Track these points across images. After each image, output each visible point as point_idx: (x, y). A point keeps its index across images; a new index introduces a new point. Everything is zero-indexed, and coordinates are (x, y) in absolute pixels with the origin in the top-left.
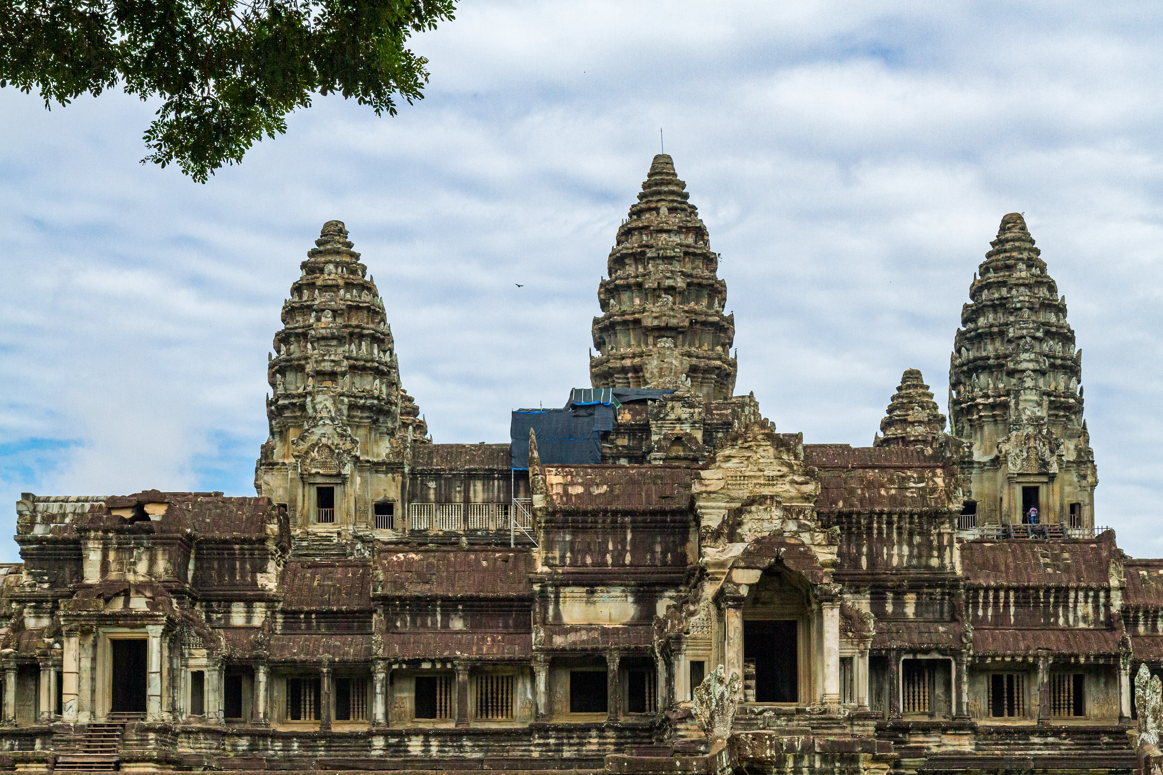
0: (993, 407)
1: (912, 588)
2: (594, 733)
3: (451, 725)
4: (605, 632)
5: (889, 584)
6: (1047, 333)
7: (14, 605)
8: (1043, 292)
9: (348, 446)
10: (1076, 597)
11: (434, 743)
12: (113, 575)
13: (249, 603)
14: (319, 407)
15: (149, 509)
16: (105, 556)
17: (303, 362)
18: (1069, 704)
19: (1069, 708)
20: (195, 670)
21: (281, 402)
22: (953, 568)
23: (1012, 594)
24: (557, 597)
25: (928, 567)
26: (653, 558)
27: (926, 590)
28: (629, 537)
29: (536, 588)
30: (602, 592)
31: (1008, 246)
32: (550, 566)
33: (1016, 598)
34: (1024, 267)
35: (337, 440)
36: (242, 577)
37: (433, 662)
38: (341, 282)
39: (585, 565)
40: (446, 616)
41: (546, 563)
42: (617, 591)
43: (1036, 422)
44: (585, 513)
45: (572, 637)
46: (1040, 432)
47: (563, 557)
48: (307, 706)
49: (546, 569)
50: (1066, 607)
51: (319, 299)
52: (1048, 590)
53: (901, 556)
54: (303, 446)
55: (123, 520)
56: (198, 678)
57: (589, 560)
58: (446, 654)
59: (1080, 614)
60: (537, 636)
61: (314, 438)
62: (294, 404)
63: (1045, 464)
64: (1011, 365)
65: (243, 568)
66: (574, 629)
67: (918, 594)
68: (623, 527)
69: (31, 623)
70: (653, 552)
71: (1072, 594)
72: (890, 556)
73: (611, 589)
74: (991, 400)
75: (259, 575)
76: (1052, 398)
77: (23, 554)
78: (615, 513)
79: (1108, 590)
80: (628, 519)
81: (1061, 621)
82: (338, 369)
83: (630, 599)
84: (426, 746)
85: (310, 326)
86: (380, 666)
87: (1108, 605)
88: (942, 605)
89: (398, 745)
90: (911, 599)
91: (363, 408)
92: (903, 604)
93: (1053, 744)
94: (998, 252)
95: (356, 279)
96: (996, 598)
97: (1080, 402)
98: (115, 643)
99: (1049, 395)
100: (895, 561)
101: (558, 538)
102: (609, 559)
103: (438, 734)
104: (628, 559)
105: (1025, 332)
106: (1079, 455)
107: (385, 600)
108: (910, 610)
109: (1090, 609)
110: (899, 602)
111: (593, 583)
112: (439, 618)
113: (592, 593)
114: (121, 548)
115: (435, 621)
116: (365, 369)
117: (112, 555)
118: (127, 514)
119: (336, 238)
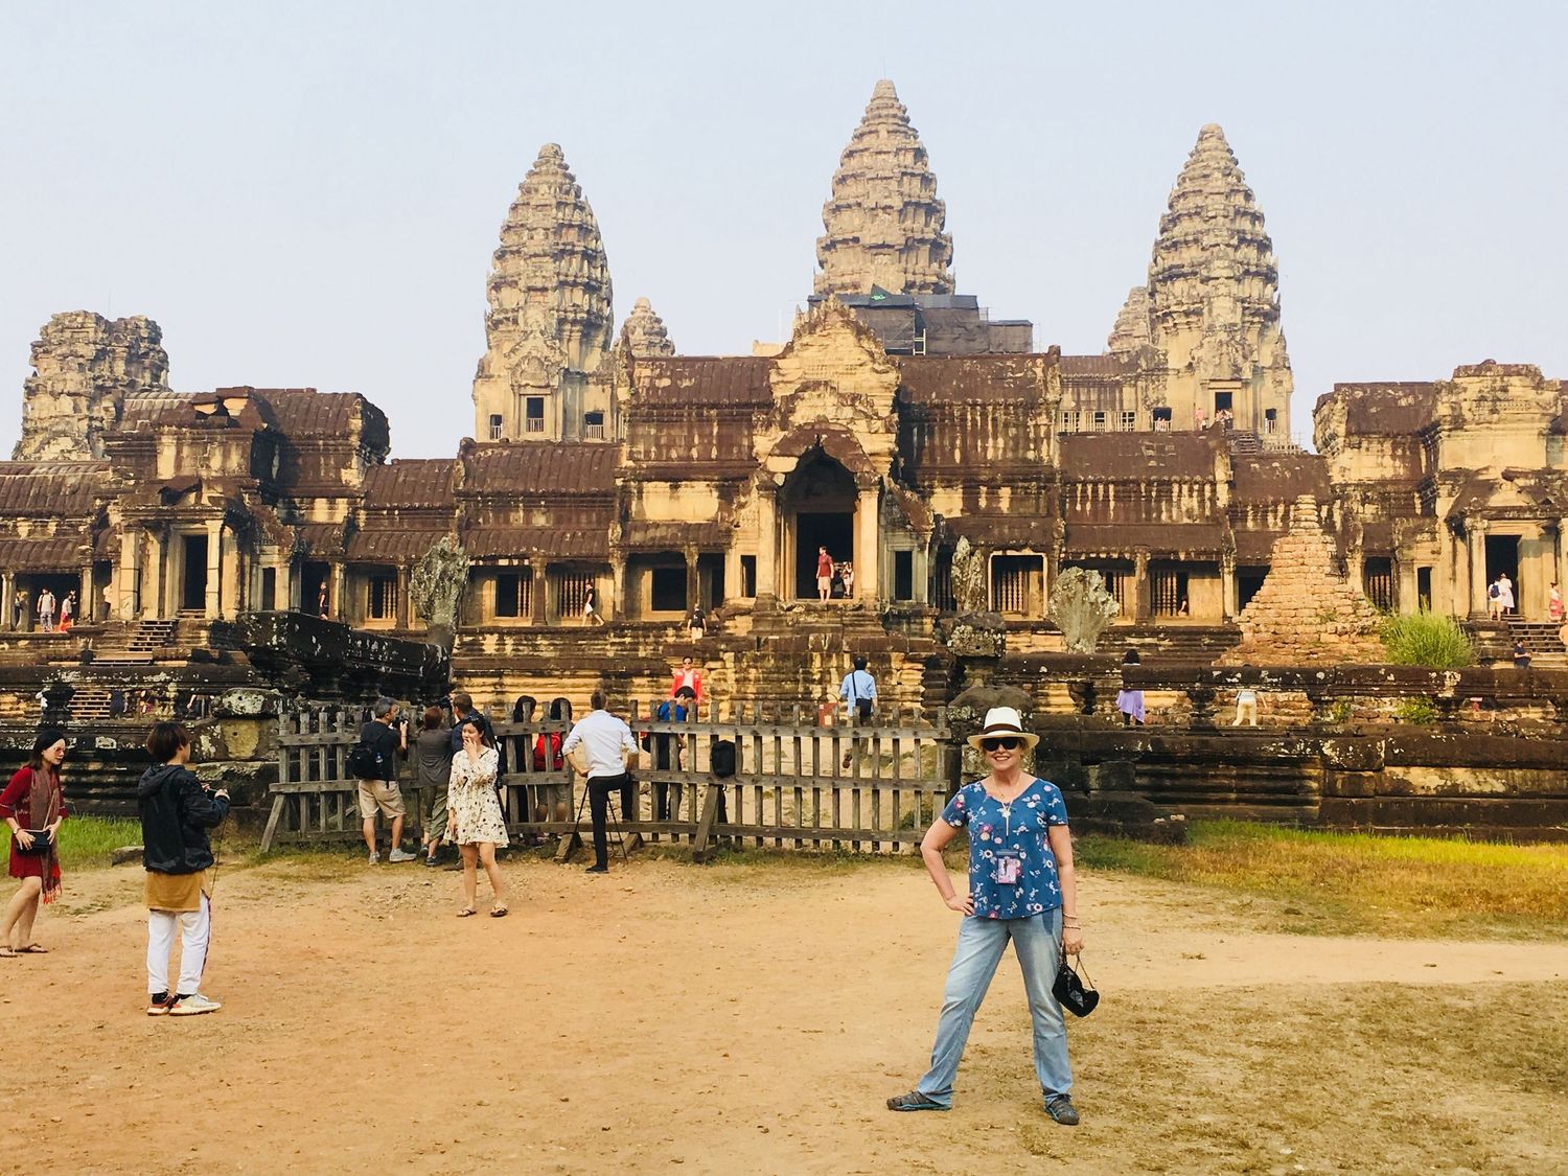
0: (1187, 314)
1: (1009, 482)
2: (670, 631)
3: (527, 624)
4: (686, 528)
5: (982, 478)
6: (1242, 240)
8: (1239, 200)
9: (558, 358)
10: (1180, 491)
11: (509, 641)
12: (187, 470)
13: (332, 499)
14: (530, 321)
15: (227, 403)
16: (179, 452)
17: (516, 279)
18: (1172, 603)
19: (1172, 608)
20: (266, 566)
21: (496, 317)
22: (1051, 461)
23: (1111, 487)
24: (640, 492)
25: (1025, 460)
26: (740, 452)
27: (1020, 484)
28: (715, 430)
29: (619, 483)
30: (686, 486)
31: (1204, 156)
32: (636, 460)
33: (1116, 492)
34: (1220, 175)
35: (547, 352)
36: (326, 473)
37: (509, 558)
38: (554, 202)
39: (669, 458)
40: (528, 511)
41: (631, 457)
42: (701, 486)
43: (1230, 328)
44: (672, 406)
45: (651, 533)
46: (1233, 338)
47: (647, 453)
48: (389, 604)
49: (631, 463)
50: (1170, 501)
51: (532, 218)
52: (1149, 484)
53: (995, 448)
54: (515, 359)
55: (200, 416)
56: (270, 574)
57: (674, 454)
58: (523, 550)
59: (1184, 509)
60: (615, 532)
61: (523, 352)
62: (508, 319)
63: (1238, 370)
64: (1205, 273)
65: (327, 464)
66: (657, 525)
67: (1012, 488)
68: (709, 420)
70: (740, 446)
71: (1176, 488)
72: (985, 449)
73: (695, 483)
74: (1185, 308)
75: (343, 471)
76: (1246, 305)
78: (701, 406)
79: (1213, 484)
80: (713, 412)
81: (1164, 516)
82: (548, 285)
83: (715, 494)
84: (501, 643)
85: (524, 244)
87: (1213, 499)
88: (1037, 499)
89: (472, 643)
90: (1005, 492)
91: (574, 322)
92: (998, 499)
93: (1149, 645)
94: (1196, 162)
95: (571, 199)
96: (1095, 491)
97: (1276, 308)
98: (186, 539)
99: (1243, 301)
100: (990, 455)
101: (640, 430)
102: (694, 453)
103: (511, 632)
104: (714, 452)
105: (1219, 240)
106: (1275, 362)
107: (467, 496)
108: (1004, 505)
109: (1195, 503)
110: (993, 495)
111: (675, 477)
112: (521, 513)
113: (675, 487)
114: (194, 443)
115: (518, 517)
116: (575, 284)
117: (186, 451)
118: (209, 409)
119: (552, 160)
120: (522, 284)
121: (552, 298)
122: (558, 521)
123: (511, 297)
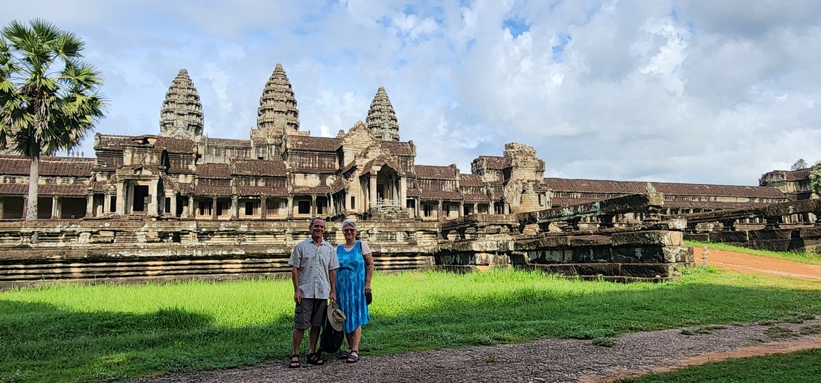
3: (259, 218)
4: (311, 188)
6: (391, 119)
7: (92, 172)
8: (390, 108)
10: (448, 182)
12: (136, 162)
13: (186, 174)
14: (178, 124)
15: (148, 140)
16: (133, 156)
17: (173, 110)
20: (168, 197)
21: (165, 122)
22: (414, 172)
24: (294, 176)
25: (406, 172)
28: (317, 158)
29: (288, 173)
30: (309, 175)
32: (292, 167)
34: (385, 100)
36: (183, 166)
37: (254, 196)
38: (186, 87)
39: (303, 167)
40: (256, 182)
41: (290, 165)
42: (314, 175)
44: (305, 151)
45: (301, 189)
47: (296, 164)
48: (206, 211)
49: (290, 167)
50: (445, 185)
51: (178, 91)
52: (440, 180)
55: (139, 143)
56: (168, 200)
57: (304, 165)
58: (258, 193)
59: (448, 187)
60: (289, 189)
62: (169, 123)
64: (382, 126)
65: (183, 163)
66: (301, 187)
68: (315, 155)
69: (99, 179)
73: (312, 175)
75: (189, 165)
77: (97, 154)
79: (456, 181)
80: (317, 153)
81: (443, 189)
82: (185, 113)
83: (318, 178)
85: (176, 99)
86: (236, 197)
94: (378, 96)
95: (191, 87)
98: (135, 186)
101: (294, 157)
102: (311, 165)
104: (317, 166)
105: (386, 118)
107: (236, 175)
109: (451, 186)
111: (306, 172)
112: (254, 182)
113: (305, 176)
114: (139, 153)
115: (253, 183)
116: (193, 114)
117: (136, 155)
118: (141, 142)
119: (184, 73)
120: (175, 112)
121: (186, 117)
122: (266, 185)
123: (170, 116)
